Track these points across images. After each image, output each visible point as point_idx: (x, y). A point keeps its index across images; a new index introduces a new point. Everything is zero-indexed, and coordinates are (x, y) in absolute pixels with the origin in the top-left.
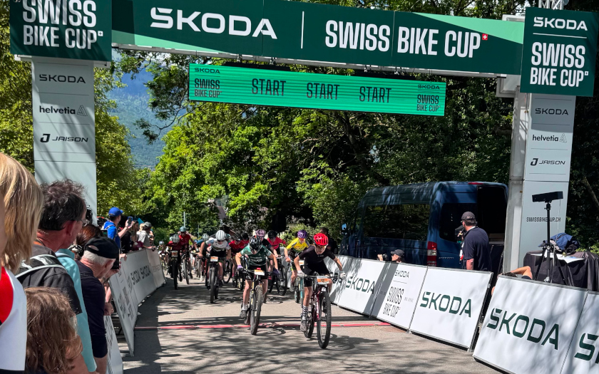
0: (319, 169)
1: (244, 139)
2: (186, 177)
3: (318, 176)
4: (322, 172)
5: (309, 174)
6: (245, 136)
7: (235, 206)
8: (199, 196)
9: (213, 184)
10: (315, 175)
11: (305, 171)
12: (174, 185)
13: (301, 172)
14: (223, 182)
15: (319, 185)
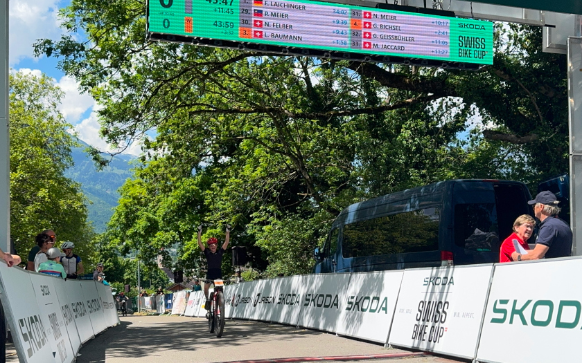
0: (269, 212)
1: (194, 187)
2: (141, 224)
3: (268, 218)
4: (272, 215)
5: (259, 217)
6: (196, 185)
7: (188, 250)
8: (153, 243)
9: (167, 231)
10: (265, 218)
11: (254, 215)
12: (129, 233)
13: (251, 216)
14: (177, 229)
15: (269, 226)
